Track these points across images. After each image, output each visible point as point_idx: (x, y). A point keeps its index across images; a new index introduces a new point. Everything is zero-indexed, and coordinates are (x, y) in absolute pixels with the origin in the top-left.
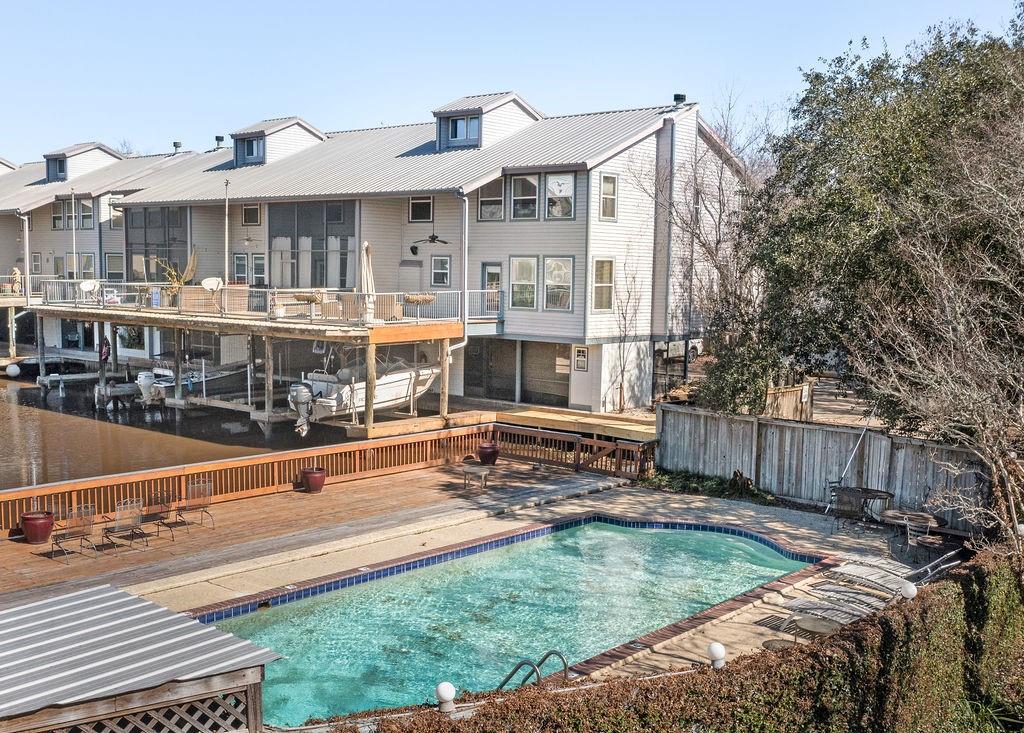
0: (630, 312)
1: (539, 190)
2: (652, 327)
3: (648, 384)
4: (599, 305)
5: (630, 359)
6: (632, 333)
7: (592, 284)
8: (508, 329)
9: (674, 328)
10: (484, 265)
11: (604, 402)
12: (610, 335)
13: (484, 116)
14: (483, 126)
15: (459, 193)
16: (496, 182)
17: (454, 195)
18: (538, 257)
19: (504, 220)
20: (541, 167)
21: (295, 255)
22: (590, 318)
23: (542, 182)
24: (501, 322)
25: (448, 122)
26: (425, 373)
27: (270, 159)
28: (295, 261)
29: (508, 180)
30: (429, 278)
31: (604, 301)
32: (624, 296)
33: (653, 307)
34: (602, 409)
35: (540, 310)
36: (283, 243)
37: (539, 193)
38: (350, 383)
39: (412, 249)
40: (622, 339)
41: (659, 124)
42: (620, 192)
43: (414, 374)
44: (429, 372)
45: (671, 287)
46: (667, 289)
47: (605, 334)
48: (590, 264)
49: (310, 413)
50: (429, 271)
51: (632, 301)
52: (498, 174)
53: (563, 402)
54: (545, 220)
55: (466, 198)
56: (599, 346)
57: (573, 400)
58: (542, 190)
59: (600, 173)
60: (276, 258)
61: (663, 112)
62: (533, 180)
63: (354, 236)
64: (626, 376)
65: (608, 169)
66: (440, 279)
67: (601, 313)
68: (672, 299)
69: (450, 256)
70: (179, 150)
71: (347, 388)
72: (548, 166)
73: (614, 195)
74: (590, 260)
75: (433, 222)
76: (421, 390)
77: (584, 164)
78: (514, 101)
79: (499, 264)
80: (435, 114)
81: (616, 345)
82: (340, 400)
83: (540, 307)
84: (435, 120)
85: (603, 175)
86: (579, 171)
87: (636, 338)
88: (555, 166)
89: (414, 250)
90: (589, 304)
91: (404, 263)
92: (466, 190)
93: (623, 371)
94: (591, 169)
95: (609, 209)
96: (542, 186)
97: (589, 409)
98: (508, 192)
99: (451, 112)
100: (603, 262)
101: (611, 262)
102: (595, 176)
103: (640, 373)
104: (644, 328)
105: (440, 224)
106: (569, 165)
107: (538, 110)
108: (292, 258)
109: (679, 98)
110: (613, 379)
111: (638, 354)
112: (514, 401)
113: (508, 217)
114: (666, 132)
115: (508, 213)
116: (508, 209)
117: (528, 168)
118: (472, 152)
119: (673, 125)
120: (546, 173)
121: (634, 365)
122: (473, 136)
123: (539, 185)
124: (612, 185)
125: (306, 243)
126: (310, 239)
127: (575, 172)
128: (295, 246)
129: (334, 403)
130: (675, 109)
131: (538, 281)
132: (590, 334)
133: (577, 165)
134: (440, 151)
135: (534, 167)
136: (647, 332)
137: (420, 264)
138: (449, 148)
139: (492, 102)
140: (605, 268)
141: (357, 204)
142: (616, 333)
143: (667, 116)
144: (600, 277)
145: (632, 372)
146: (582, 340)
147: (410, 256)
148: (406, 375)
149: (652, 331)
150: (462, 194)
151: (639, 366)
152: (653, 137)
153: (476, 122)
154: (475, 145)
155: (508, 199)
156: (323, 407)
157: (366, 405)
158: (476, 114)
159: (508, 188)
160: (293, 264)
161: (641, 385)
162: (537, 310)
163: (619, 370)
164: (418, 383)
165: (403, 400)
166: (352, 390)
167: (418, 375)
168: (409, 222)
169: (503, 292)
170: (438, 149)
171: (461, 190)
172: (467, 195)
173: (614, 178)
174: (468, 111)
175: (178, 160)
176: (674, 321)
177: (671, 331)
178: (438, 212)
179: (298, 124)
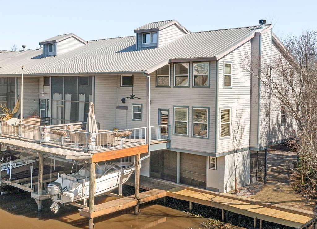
0: (239, 136)
1: (189, 71)
2: (250, 143)
3: (248, 174)
4: (223, 134)
5: (239, 161)
6: (240, 148)
7: (219, 123)
8: (173, 146)
9: (262, 143)
10: (160, 110)
11: (226, 187)
12: (229, 150)
13: (160, 32)
14: (159, 37)
15: (145, 74)
16: (166, 67)
17: (143, 74)
18: (189, 107)
19: (170, 87)
20: (190, 59)
21: (63, 103)
22: (219, 142)
23: (191, 67)
24: (169, 142)
25: (142, 34)
26: (127, 171)
27: (58, 53)
28: (63, 106)
29: (172, 66)
30: (131, 116)
31: (226, 132)
32: (236, 128)
33: (250, 132)
34: (225, 191)
35: (190, 136)
36: (58, 96)
37: (189, 73)
38: (82, 183)
39: (122, 100)
40: (235, 151)
41: (253, 35)
42: (233, 72)
43: (120, 173)
44: (130, 170)
45: (260, 122)
46: (258, 122)
47: (226, 150)
48: (218, 112)
49: (60, 199)
50: (131, 112)
51: (240, 130)
52: (167, 63)
53: (202, 185)
54: (193, 87)
55: (149, 76)
56: (223, 157)
57: (208, 185)
58: (191, 71)
59: (223, 62)
60: (55, 104)
61: (253, 29)
62: (186, 66)
63: (91, 94)
64: (238, 170)
65: (227, 59)
66: (137, 116)
67: (224, 139)
68: (260, 128)
69: (142, 105)
70: (25, 49)
71: (81, 186)
72: (194, 59)
73: (230, 73)
74: (218, 110)
75: (133, 87)
76: (125, 180)
77: (215, 57)
78: (175, 24)
79: (168, 110)
80: (135, 31)
81: (232, 155)
82: (76, 193)
83: (190, 135)
84: (135, 34)
85: (225, 63)
86: (212, 61)
87: (242, 150)
88: (198, 58)
89: (123, 101)
90: (218, 135)
91: (119, 107)
92: (149, 72)
93: (235, 169)
94: (219, 60)
95: (228, 82)
96: (191, 69)
97: (217, 190)
98: (172, 71)
99: (143, 30)
100: (224, 110)
101: (229, 110)
102: (220, 64)
103: (244, 168)
104: (245, 144)
105: (136, 89)
106: (206, 58)
107: (187, 29)
108: (62, 105)
109: (262, 22)
110: (231, 173)
111: (243, 158)
112: (176, 182)
113: (172, 85)
114: (256, 40)
115: (172, 83)
116: (172, 81)
117: (183, 59)
118: (153, 50)
119: (260, 36)
120: (193, 62)
121: (241, 164)
122: (154, 42)
123: (189, 69)
124: (229, 68)
125: (68, 97)
126: (70, 95)
127: (209, 62)
128: (63, 98)
129: (72, 195)
130: (259, 27)
131: (189, 120)
132: (219, 151)
133: (210, 58)
134: (138, 50)
135: (186, 59)
136: (248, 146)
137: (126, 108)
138: (142, 48)
139: (164, 25)
140: (226, 114)
141: (93, 78)
142: (232, 148)
143: (257, 31)
144: (223, 119)
145: (240, 168)
146: (214, 155)
147: (121, 104)
148: (116, 174)
149: (250, 145)
150: (147, 74)
151: (244, 165)
152: (249, 43)
153: (155, 35)
154: (155, 47)
155: (172, 75)
156: (67, 197)
157: (90, 195)
158: (155, 31)
159: (172, 69)
160: (62, 107)
161: (245, 174)
162: (188, 136)
163: (234, 168)
164: (123, 177)
165: (115, 187)
166: (83, 187)
167: (123, 173)
168: (121, 86)
169: (169, 125)
170: (136, 49)
171: (146, 72)
172: (149, 75)
173: (230, 65)
174: (152, 29)
175: (24, 53)
176: (262, 140)
177: (260, 145)
178: (136, 82)
179: (73, 37)
